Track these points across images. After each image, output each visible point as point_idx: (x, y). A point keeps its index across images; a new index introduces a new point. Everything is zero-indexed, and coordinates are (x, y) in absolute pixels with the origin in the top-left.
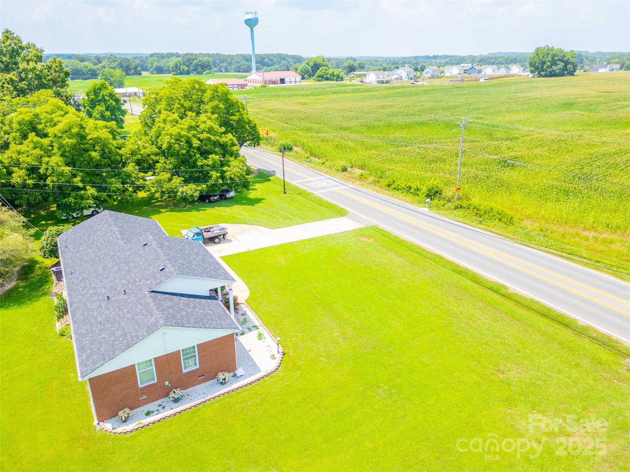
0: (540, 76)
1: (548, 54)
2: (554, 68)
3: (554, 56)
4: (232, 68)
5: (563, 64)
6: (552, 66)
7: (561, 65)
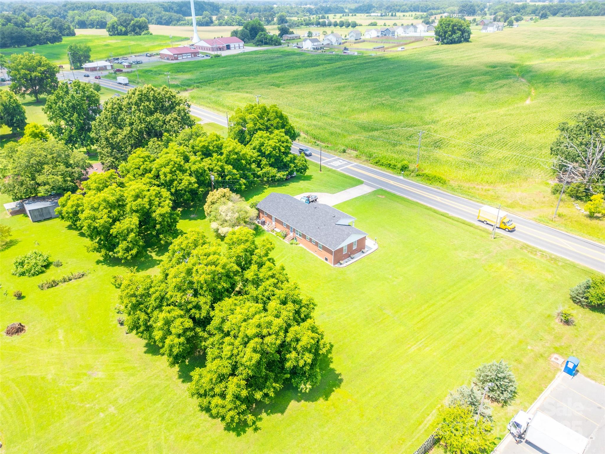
0: (443, 43)
1: (449, 24)
2: (454, 36)
3: (454, 26)
4: (153, 19)
5: (460, 33)
6: (452, 35)
7: (459, 34)
